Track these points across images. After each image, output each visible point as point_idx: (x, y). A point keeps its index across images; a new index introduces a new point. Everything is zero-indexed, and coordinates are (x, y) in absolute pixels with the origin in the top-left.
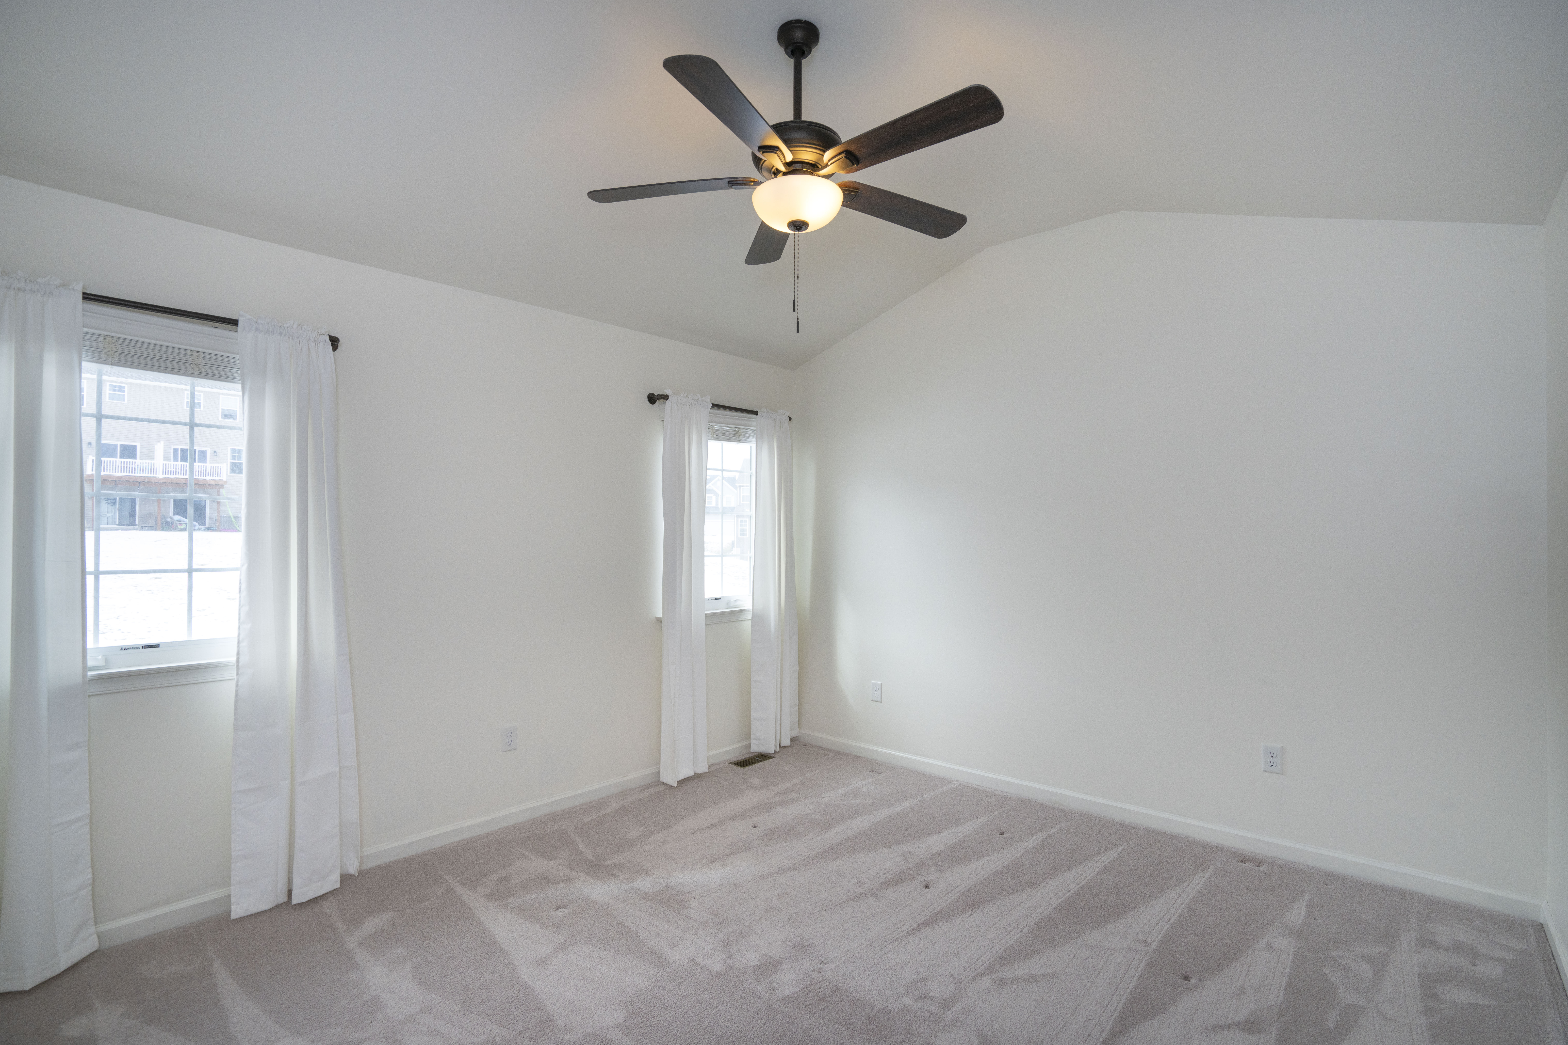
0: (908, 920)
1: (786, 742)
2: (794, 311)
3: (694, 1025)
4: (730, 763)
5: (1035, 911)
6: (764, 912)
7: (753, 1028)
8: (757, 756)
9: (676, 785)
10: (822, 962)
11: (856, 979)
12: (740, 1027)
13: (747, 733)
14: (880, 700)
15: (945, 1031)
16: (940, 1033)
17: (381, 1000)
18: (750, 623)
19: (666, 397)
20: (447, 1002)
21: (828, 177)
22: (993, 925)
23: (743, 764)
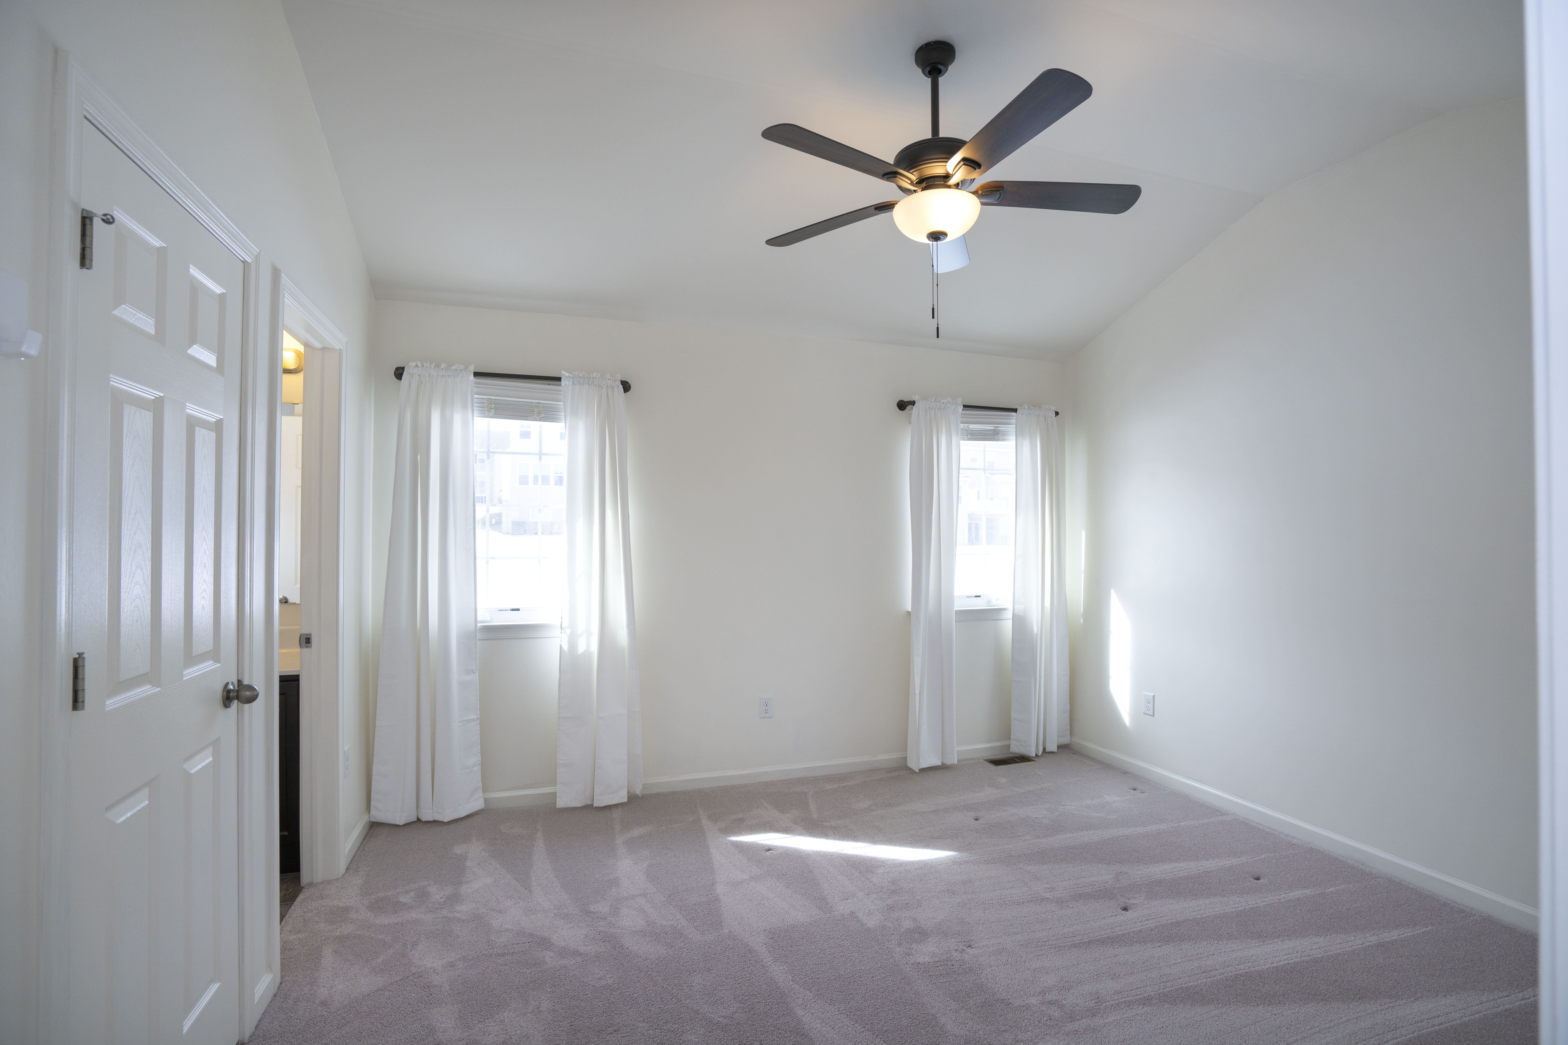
0: (1082, 933)
1: (1052, 747)
2: (933, 317)
3: (825, 960)
4: (986, 760)
5: (1244, 963)
6: (940, 892)
7: (872, 977)
8: (1017, 758)
9: (917, 771)
10: (970, 946)
11: (993, 968)
12: (862, 973)
13: (1006, 733)
14: (1151, 714)
15: (1055, 1037)
16: (1049, 1037)
17: (620, 881)
18: (1010, 622)
19: (913, 403)
20: (659, 894)
21: (957, 186)
22: (1180, 963)
23: (997, 762)
